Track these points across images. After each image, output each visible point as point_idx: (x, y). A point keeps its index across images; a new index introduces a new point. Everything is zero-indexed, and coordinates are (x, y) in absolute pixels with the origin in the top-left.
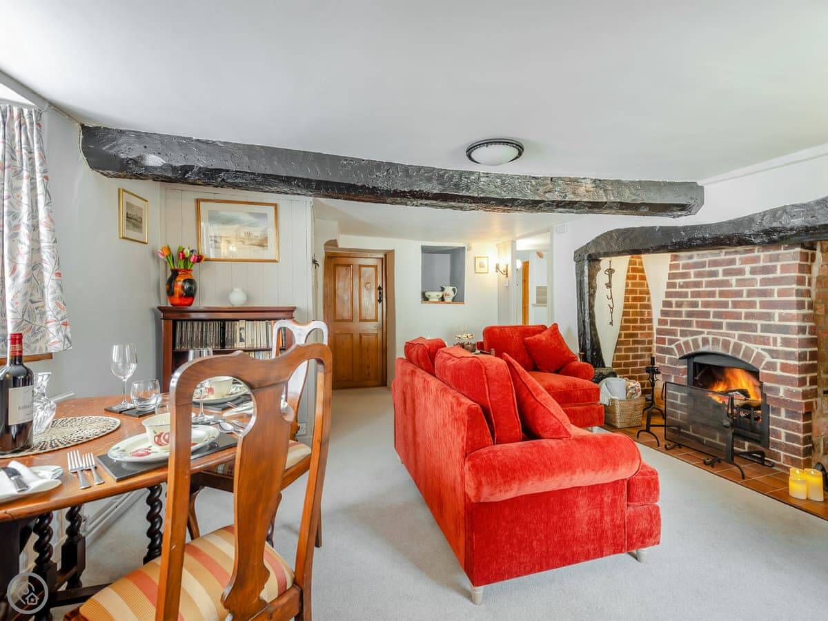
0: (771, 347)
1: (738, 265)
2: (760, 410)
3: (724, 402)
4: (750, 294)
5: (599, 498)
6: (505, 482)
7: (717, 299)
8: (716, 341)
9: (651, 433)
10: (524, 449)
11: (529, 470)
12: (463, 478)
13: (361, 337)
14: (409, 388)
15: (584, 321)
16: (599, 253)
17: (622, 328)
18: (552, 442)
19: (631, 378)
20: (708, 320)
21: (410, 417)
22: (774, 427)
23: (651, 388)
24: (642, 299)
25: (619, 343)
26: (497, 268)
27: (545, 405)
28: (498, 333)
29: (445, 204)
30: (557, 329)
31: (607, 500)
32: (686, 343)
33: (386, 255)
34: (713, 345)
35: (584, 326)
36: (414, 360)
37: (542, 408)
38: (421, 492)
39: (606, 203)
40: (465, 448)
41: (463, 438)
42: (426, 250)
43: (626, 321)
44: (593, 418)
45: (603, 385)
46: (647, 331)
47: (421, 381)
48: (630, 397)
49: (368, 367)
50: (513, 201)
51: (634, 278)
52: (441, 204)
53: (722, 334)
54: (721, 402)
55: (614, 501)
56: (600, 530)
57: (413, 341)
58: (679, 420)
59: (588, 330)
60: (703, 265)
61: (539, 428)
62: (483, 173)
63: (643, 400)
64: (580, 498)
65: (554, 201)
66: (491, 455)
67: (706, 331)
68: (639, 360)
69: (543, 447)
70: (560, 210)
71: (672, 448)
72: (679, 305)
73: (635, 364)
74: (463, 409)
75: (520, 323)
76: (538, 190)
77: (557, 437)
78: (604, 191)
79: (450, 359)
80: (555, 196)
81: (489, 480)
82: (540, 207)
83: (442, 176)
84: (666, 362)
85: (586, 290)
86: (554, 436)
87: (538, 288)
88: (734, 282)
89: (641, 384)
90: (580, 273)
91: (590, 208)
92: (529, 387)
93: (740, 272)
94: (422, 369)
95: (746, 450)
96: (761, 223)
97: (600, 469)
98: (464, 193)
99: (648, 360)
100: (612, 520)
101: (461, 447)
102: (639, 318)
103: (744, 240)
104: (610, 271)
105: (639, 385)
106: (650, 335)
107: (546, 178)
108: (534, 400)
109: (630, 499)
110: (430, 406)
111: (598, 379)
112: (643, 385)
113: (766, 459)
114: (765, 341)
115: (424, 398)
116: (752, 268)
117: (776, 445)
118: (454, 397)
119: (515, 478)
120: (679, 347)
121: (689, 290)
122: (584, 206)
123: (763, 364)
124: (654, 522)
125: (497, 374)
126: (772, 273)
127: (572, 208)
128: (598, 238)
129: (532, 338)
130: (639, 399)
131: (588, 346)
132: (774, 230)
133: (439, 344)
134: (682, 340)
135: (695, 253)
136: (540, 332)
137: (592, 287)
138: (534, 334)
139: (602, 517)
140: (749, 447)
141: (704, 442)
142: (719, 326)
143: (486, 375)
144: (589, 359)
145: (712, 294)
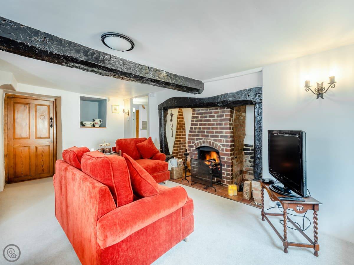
0: (223, 143)
1: (213, 114)
2: (219, 165)
3: (209, 164)
4: (217, 124)
5: (170, 220)
6: (122, 231)
7: (207, 126)
8: (207, 142)
9: (186, 179)
10: (134, 207)
11: (137, 219)
12: (95, 233)
13: (36, 148)
14: (64, 179)
15: (162, 136)
16: (168, 107)
17: (176, 138)
18: (149, 199)
19: (179, 158)
20: (204, 134)
21: (64, 197)
22: (223, 171)
23: (185, 161)
24: (182, 127)
25: (175, 144)
26: (124, 111)
27: (145, 179)
28: (123, 142)
29: (90, 69)
30: (151, 139)
31: (174, 219)
32: (198, 143)
33: (56, 100)
34: (206, 143)
35: (162, 137)
36: (68, 161)
37: (144, 181)
38: (71, 242)
39: (171, 83)
40: (97, 215)
41: (96, 208)
42: (82, 99)
43: (177, 135)
44: (165, 177)
45: (169, 162)
46: (184, 139)
47: (71, 174)
48: (179, 166)
49: (43, 166)
50: (130, 74)
51: (180, 118)
52: (86, 68)
53: (208, 139)
54: (208, 164)
55: (177, 219)
56: (171, 235)
57: (68, 149)
58: (195, 173)
59: (163, 139)
60: (202, 113)
61: (142, 192)
62: (113, 56)
63: (183, 167)
64: (162, 223)
65: (149, 78)
66: (114, 216)
67: (204, 138)
68: (181, 151)
69: (144, 202)
70: (152, 83)
71: (194, 184)
72: (195, 128)
73: (180, 152)
74: (96, 191)
75: (135, 137)
76: (142, 71)
77: (152, 195)
78: (170, 78)
79: (90, 159)
80: (150, 76)
81: (112, 233)
82: (144, 81)
83: (87, 51)
84: (191, 151)
85: (163, 122)
86: (150, 195)
87: (143, 122)
88: (212, 120)
89: (182, 159)
90: (160, 115)
91: (165, 84)
92: (137, 170)
93: (214, 116)
94: (73, 166)
95: (216, 181)
96: (221, 98)
97: (171, 207)
98: (101, 64)
99: (184, 150)
100: (176, 228)
101: (94, 214)
102: (181, 134)
103: (216, 105)
104: (172, 115)
105: (182, 161)
106: (185, 140)
107: (146, 66)
108: (140, 177)
109: (183, 216)
110: (76, 189)
111: (167, 160)
112: (183, 160)
113: (221, 183)
114: (220, 141)
115: (72, 185)
116: (217, 115)
117: (224, 177)
118: (91, 183)
119: (128, 226)
120: (195, 144)
121: (198, 123)
122: (163, 83)
123: (220, 150)
124: (192, 223)
125: (119, 166)
126: (223, 117)
127: (157, 83)
128: (167, 100)
129: (140, 144)
130: (182, 166)
131: (164, 146)
132: (224, 101)
133: (85, 150)
134: (196, 142)
135: (200, 109)
136: (144, 141)
137: (165, 121)
138: (141, 142)
139: (172, 228)
140: (216, 180)
141: (203, 180)
142: (207, 136)
143: (112, 167)
144: (164, 152)
145: (205, 124)
